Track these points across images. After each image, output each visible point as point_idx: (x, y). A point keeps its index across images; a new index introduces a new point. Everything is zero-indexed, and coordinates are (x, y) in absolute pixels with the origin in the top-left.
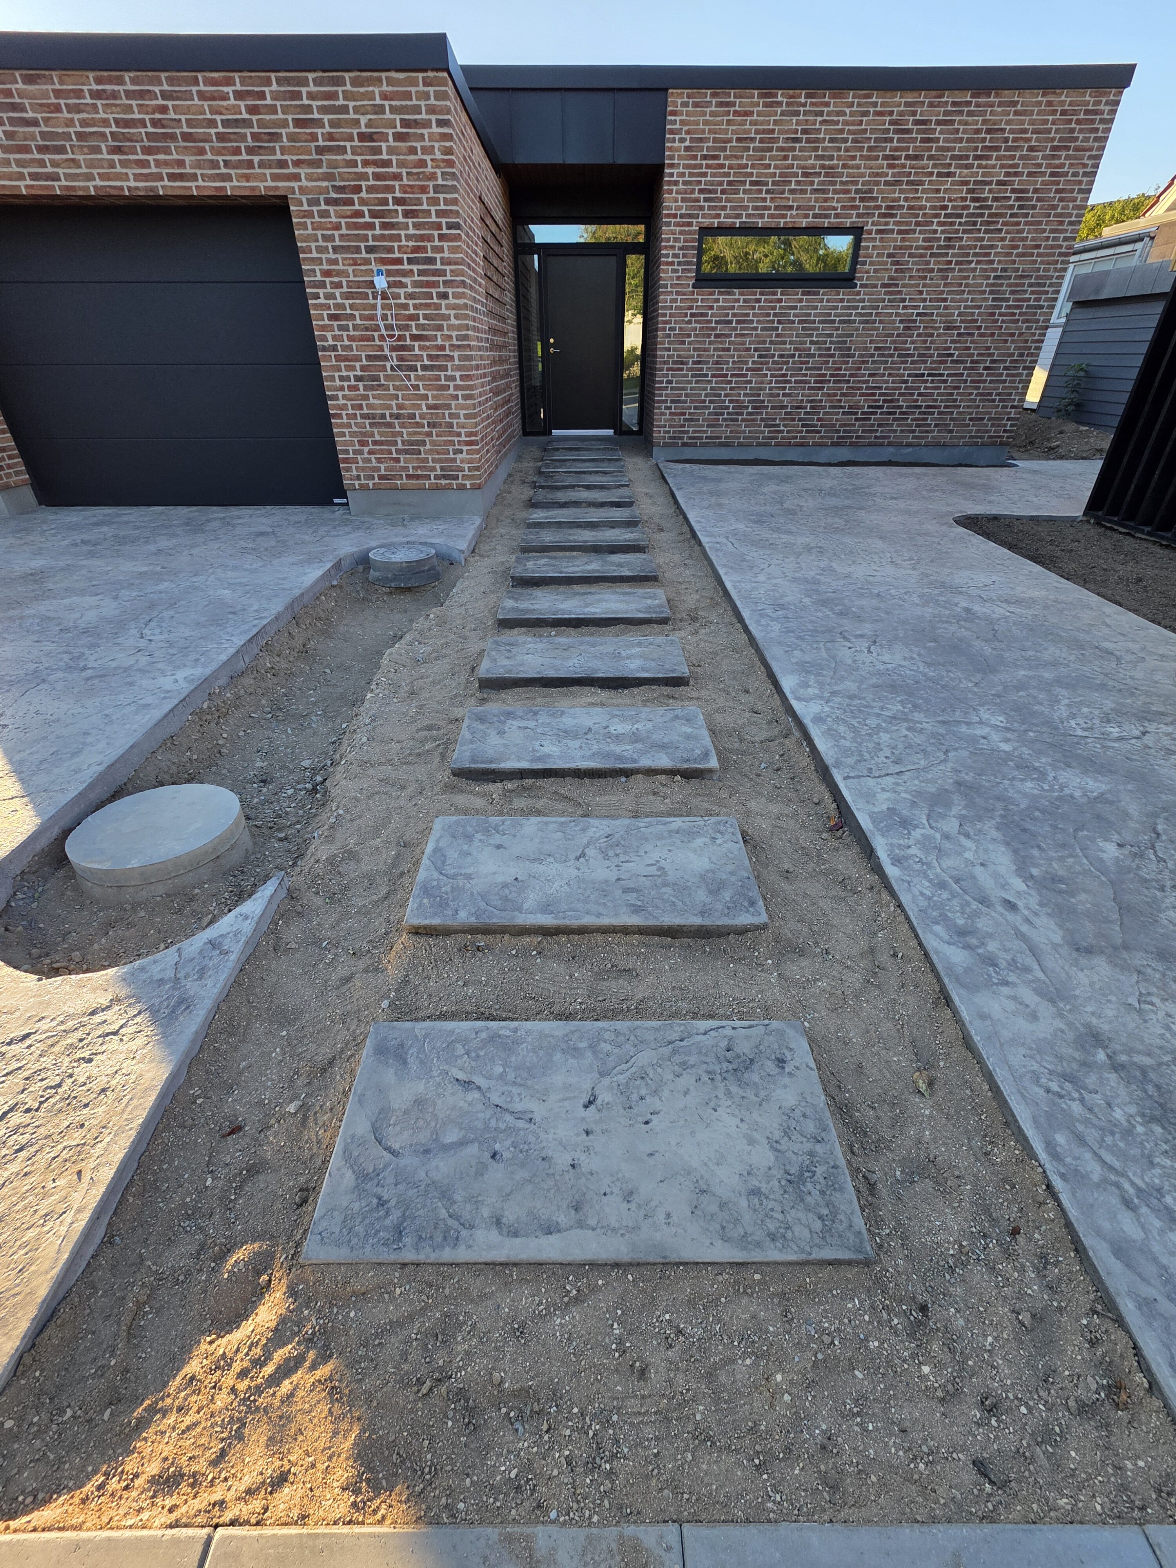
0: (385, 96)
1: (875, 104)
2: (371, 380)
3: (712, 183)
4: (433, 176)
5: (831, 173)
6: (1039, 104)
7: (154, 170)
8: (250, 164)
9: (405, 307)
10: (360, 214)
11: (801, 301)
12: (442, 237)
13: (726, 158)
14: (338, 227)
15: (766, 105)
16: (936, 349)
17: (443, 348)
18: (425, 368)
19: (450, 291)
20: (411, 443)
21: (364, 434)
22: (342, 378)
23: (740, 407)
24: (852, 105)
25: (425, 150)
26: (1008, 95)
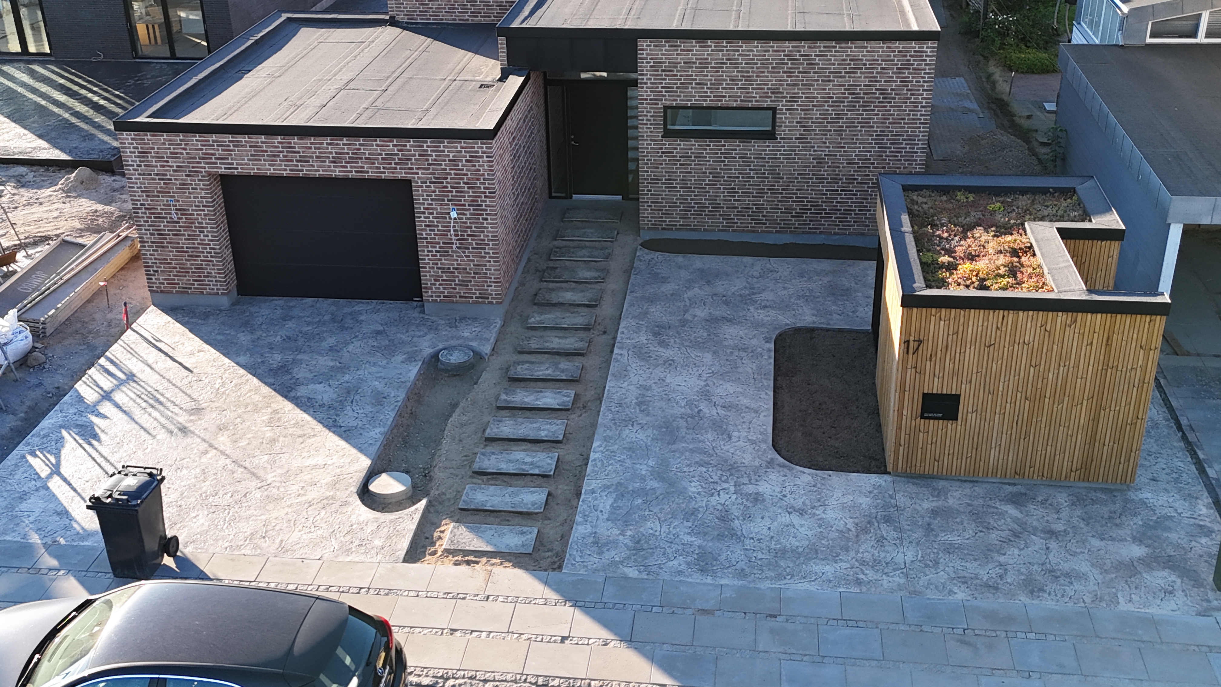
0: (462, 147)
1: (773, 47)
2: (444, 253)
3: (670, 84)
4: (483, 175)
5: (749, 79)
6: (883, 47)
7: (349, 169)
8: (396, 168)
9: (466, 223)
10: (447, 187)
11: (739, 146)
12: (486, 197)
13: (677, 71)
14: (435, 191)
15: (700, 46)
16: (843, 175)
17: (484, 240)
18: (473, 248)
19: (489, 217)
20: (463, 281)
21: (438, 276)
22: (428, 251)
23: (703, 207)
24: (757, 47)
25: (479, 166)
26: (859, 43)
